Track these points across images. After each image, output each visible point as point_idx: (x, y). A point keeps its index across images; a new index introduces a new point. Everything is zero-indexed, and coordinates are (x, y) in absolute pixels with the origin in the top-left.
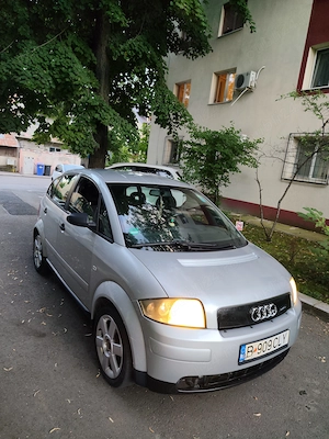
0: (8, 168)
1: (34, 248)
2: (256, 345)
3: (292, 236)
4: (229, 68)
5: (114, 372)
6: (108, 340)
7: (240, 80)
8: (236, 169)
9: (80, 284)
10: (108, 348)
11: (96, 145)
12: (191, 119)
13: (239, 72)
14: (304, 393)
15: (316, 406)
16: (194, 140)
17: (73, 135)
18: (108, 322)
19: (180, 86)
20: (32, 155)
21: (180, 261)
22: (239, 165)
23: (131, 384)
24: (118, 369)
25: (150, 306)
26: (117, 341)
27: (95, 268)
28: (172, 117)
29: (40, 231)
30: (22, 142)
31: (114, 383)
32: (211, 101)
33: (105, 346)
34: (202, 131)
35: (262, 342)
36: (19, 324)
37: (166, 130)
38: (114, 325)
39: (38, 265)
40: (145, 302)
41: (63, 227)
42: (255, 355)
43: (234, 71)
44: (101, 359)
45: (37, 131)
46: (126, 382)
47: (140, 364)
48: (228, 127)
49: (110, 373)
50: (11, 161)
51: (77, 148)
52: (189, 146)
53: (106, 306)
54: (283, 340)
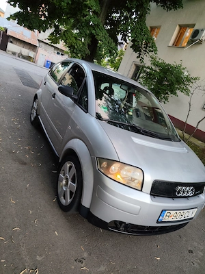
0: (29, 58)
1: (33, 107)
2: (173, 213)
3: (199, 147)
4: (190, 23)
5: (66, 201)
6: (67, 179)
7: (196, 33)
8: (175, 94)
9: (57, 137)
10: (66, 184)
11: (88, 52)
12: (156, 50)
13: (196, 28)
14: (192, 252)
15: (199, 264)
16: (153, 67)
17: (75, 41)
18: (70, 167)
19: (153, 29)
20: (45, 53)
21: (133, 138)
22: (178, 92)
23: (75, 213)
24: (69, 200)
25: (105, 164)
26: (73, 181)
27: (70, 127)
28: (143, 46)
29: (39, 97)
30: (41, 44)
31: (64, 209)
32: (171, 44)
33: (64, 182)
34: (160, 62)
35: (178, 212)
36: (11, 152)
37: (137, 54)
38: (74, 170)
39: (33, 119)
40: (101, 159)
41: (54, 96)
42: (170, 219)
43: (193, 26)
44: (59, 190)
45: (52, 34)
46: (73, 211)
47: (86, 202)
48: (178, 63)
49: (63, 201)
50: (31, 54)
51: (75, 51)
52: (148, 70)
53: (72, 155)
54: (191, 214)
